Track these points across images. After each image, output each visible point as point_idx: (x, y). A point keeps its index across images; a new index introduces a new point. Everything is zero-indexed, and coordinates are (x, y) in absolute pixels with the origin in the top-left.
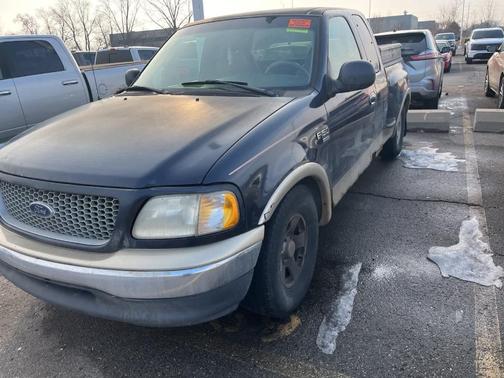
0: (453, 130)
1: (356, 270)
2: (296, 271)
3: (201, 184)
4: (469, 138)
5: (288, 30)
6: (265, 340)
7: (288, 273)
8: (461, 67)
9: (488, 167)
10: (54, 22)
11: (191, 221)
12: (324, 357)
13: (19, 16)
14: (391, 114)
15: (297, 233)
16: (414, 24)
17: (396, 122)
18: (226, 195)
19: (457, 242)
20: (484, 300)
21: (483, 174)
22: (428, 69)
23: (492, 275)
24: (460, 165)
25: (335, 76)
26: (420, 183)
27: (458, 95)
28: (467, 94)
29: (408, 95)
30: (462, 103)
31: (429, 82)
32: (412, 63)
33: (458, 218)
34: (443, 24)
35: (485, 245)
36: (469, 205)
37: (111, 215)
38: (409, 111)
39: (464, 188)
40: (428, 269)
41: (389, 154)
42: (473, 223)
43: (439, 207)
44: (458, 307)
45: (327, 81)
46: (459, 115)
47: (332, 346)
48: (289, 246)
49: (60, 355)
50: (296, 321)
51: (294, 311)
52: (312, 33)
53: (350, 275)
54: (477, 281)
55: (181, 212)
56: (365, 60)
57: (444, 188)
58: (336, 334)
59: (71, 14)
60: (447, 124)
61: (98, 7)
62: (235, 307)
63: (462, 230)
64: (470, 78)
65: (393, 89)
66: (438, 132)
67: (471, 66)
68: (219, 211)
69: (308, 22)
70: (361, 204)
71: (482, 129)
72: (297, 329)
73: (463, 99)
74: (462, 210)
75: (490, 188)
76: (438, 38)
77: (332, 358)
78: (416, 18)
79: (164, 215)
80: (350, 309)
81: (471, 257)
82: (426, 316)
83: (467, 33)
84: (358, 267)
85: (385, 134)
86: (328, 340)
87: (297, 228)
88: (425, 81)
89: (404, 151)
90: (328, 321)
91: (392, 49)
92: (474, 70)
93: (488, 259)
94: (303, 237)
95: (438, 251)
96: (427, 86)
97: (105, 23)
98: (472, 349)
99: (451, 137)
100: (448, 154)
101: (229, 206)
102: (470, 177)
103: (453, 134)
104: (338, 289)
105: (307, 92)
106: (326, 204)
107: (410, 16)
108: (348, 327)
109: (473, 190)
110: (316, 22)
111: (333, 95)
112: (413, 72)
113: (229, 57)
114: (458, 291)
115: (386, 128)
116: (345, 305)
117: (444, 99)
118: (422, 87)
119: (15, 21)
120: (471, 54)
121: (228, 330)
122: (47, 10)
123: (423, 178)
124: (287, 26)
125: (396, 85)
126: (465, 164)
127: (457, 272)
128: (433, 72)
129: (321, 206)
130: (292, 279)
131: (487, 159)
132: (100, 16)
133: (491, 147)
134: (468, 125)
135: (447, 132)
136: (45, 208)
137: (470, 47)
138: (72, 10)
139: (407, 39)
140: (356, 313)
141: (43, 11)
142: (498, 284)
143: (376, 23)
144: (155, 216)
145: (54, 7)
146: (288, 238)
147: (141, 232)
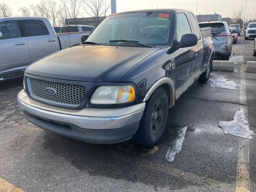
0: (236, 70)
1: (185, 129)
2: (158, 126)
3: (120, 82)
4: (243, 75)
5: (158, 19)
6: (142, 155)
7: (154, 127)
8: (242, 41)
9: (251, 88)
10: (38, 12)
11: (115, 97)
12: (169, 162)
13: (21, 8)
14: (205, 61)
15: (158, 110)
16: (219, 18)
17: (207, 64)
18: (130, 87)
19: (233, 120)
20: (243, 144)
21: (248, 91)
22: (224, 41)
23: (248, 134)
24: (237, 87)
25: (179, 40)
26: (217, 94)
27: (239, 54)
28: (244, 54)
29: (213, 53)
30: (241, 58)
31: (225, 47)
32: (216, 37)
33: (234, 109)
34: (234, 20)
35: (246, 122)
36: (240, 104)
37: (81, 94)
38: (214, 61)
39: (238, 97)
40: (218, 130)
41: (203, 80)
42: (241, 112)
43: (225, 105)
44: (231, 146)
45: (175, 42)
46: (239, 64)
47: (173, 159)
48: (155, 115)
49: (52, 156)
50: (156, 148)
51: (156, 144)
52: (169, 20)
53: (182, 131)
54: (241, 136)
55: (111, 93)
56: (193, 33)
57: (229, 97)
58: (174, 154)
59: (47, 8)
60: (233, 68)
61: (60, 5)
62: (131, 138)
63: (236, 115)
64: (246, 47)
65: (206, 49)
66: (228, 72)
67: (247, 41)
68: (126, 94)
69: (168, 15)
70: (188, 102)
71: (250, 71)
72: (157, 151)
73: (241, 57)
74: (236, 106)
75: (251, 98)
76: (231, 27)
77: (172, 163)
78: (221, 16)
79: (104, 94)
80: (181, 145)
81: (239, 126)
82: (216, 149)
83: (246, 24)
84: (186, 128)
85: (201, 70)
86: (171, 156)
87: (159, 107)
88: (223, 46)
89: (210, 79)
90: (171, 148)
91: (207, 30)
92: (248, 43)
93: (247, 128)
94: (161, 111)
95: (223, 123)
96: (223, 49)
97: (63, 13)
98: (236, 163)
99: (234, 74)
100: (232, 82)
101: (131, 92)
102: (242, 92)
103: (235, 73)
104: (176, 136)
105: (166, 46)
106: (172, 98)
107: (218, 15)
108: (180, 152)
109: (243, 98)
110: (171, 15)
111: (178, 49)
112: (217, 42)
113: (130, 30)
114: (231, 139)
115: (202, 67)
116: (179, 143)
117: (232, 56)
118: (221, 50)
119: (19, 10)
120: (248, 35)
121: (126, 150)
122: (35, 5)
123: (219, 92)
124: (158, 17)
125: (208, 47)
126: (240, 87)
127: (232, 132)
128: (227, 43)
129: (170, 98)
130: (156, 130)
131: (251, 85)
132: (61, 10)
133: (253, 79)
134: (243, 69)
135: (232, 72)
136: (52, 90)
137: (247, 32)
138: (47, 6)
139: (215, 26)
140: (184, 147)
141: (33, 6)
142: (251, 137)
143: (200, 18)
144: (100, 94)
145: (39, 5)
146: (154, 111)
147: (94, 101)
